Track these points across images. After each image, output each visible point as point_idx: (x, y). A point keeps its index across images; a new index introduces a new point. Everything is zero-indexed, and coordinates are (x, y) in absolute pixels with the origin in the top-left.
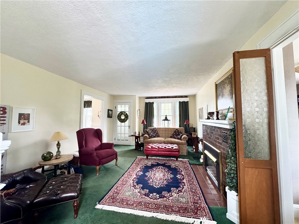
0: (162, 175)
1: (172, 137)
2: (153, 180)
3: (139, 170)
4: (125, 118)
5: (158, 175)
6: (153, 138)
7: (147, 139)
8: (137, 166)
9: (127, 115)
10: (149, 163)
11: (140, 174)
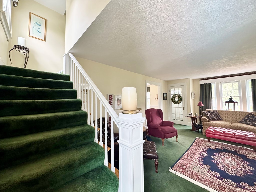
1: (243, 122)
2: (224, 165)
3: (202, 150)
4: (179, 100)
5: (228, 161)
6: (214, 121)
7: (206, 122)
8: (198, 147)
9: (181, 98)
10: (213, 147)
11: (204, 155)
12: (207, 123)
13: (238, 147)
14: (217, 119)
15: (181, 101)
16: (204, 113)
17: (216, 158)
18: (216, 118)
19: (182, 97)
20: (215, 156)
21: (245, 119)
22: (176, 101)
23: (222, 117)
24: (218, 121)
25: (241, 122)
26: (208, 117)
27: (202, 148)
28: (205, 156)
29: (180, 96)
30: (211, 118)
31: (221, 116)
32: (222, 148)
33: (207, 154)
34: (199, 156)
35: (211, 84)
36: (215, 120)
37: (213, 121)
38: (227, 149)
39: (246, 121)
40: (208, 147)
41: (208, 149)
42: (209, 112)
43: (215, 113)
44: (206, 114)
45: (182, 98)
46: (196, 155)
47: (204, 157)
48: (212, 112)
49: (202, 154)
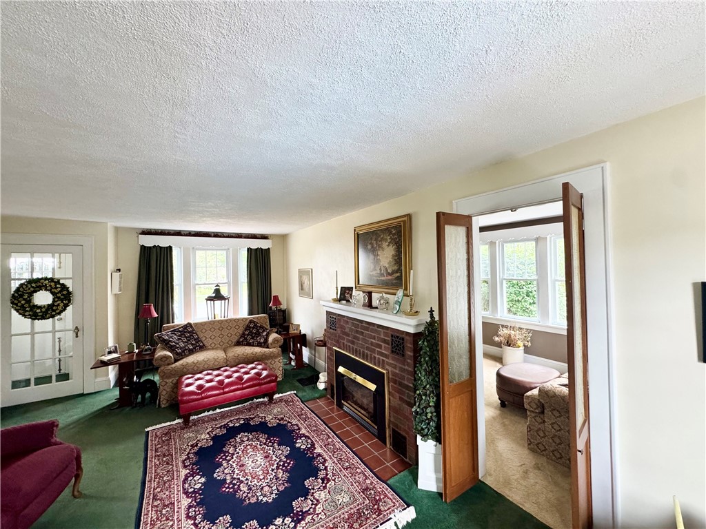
0: (260, 458)
1: (242, 341)
2: (250, 483)
3: (184, 472)
4: (54, 301)
5: (250, 462)
6: (188, 356)
7: (169, 364)
8: (168, 464)
9: (65, 293)
10: (202, 437)
11: (198, 486)
12: (173, 369)
13: (246, 404)
14: (194, 348)
15: (66, 306)
16: (159, 338)
17: (226, 471)
18: (192, 345)
19: (71, 289)
20: (221, 469)
21: (244, 334)
22: (40, 307)
23: (204, 339)
24: (196, 352)
25: (238, 344)
26: (172, 349)
27: (180, 464)
28: (200, 489)
29: (63, 285)
30: (181, 348)
31: (201, 335)
32: (220, 427)
33: (202, 476)
34: (186, 502)
35: (170, 248)
36: (191, 352)
37: (186, 356)
38: (231, 425)
39: (246, 339)
40: (192, 446)
41: (196, 454)
42: (173, 332)
43: (189, 332)
44: (166, 340)
45: (69, 293)
46: (176, 503)
47: (200, 494)
48: (180, 331)
49: (190, 485)
